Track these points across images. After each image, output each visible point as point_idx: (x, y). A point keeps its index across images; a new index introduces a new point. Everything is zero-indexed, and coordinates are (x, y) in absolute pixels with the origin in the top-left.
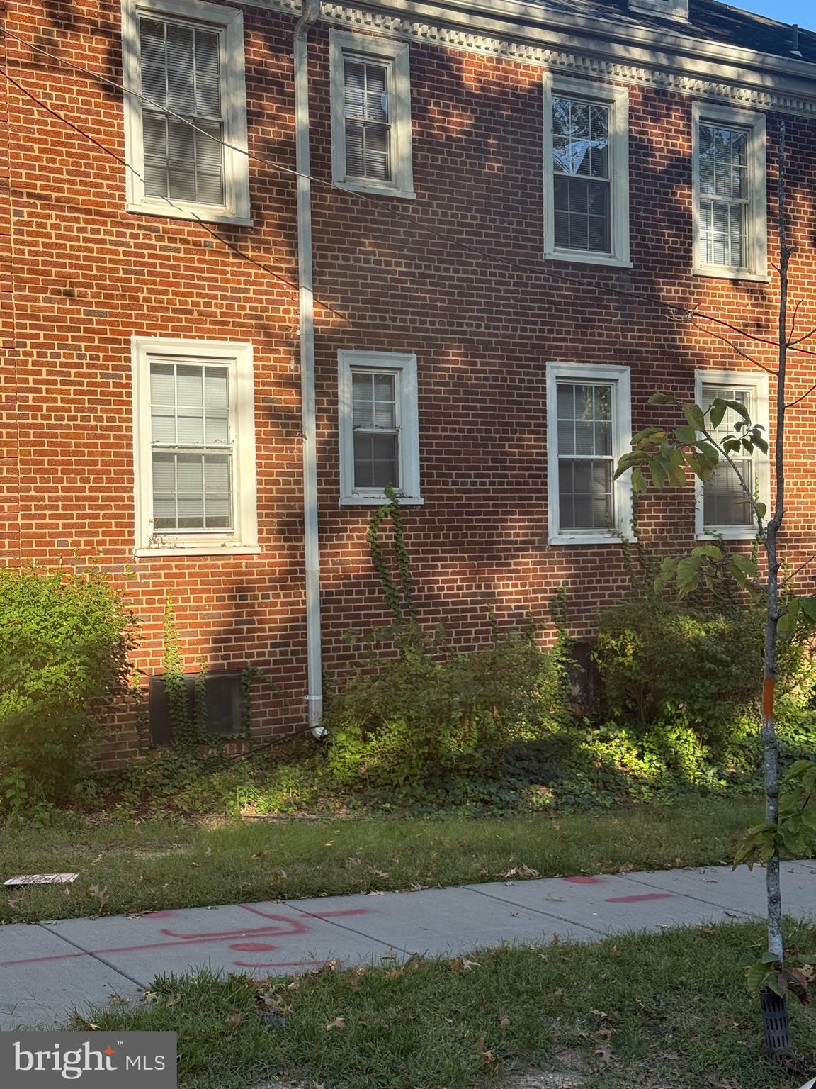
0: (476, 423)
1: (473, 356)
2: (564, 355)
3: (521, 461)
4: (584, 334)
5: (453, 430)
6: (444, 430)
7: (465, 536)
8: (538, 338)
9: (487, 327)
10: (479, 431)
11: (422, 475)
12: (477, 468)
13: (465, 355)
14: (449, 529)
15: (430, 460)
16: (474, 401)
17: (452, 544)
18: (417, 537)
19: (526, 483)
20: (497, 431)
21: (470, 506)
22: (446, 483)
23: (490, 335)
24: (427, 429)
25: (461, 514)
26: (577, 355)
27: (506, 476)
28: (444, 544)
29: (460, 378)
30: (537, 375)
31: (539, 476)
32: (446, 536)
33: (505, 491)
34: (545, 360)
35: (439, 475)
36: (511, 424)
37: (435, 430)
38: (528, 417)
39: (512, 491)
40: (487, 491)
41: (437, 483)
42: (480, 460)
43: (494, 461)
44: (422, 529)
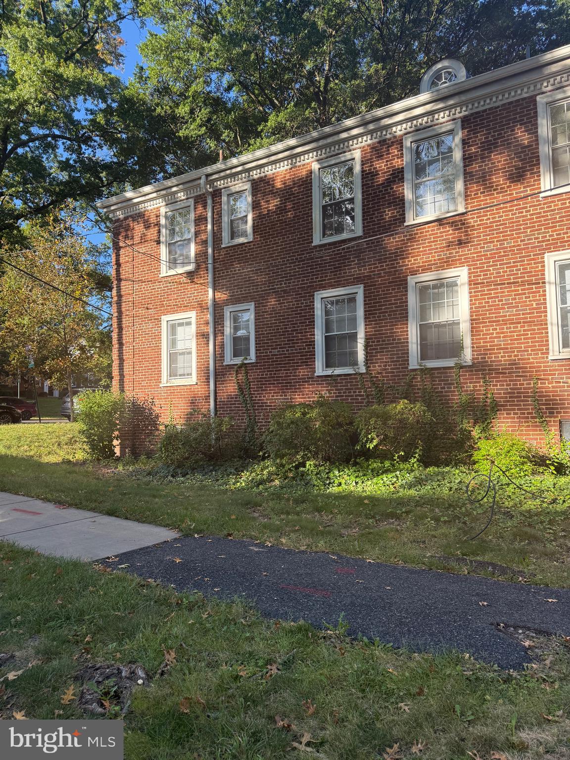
0: (280, 326)
1: (279, 297)
2: (323, 287)
3: (301, 339)
4: (336, 275)
5: (270, 330)
6: (266, 331)
7: (275, 374)
8: (310, 283)
9: (285, 284)
10: (281, 329)
11: (256, 350)
12: (281, 345)
13: (275, 298)
14: (268, 371)
15: (260, 344)
16: (279, 316)
17: (269, 378)
18: (254, 375)
19: (305, 349)
20: (290, 328)
21: (277, 361)
22: (266, 353)
23: (286, 287)
24: (259, 331)
25: (273, 365)
26: (332, 286)
27: (294, 347)
28: (266, 378)
29: (273, 308)
30: (310, 299)
31: (311, 345)
32: (266, 375)
33: (294, 353)
34: (314, 292)
35: (264, 350)
36: (296, 324)
37: (262, 331)
38: (305, 319)
39: (297, 353)
40: (285, 354)
41: (263, 353)
42: (282, 341)
43: (288, 341)
44: (257, 372)
